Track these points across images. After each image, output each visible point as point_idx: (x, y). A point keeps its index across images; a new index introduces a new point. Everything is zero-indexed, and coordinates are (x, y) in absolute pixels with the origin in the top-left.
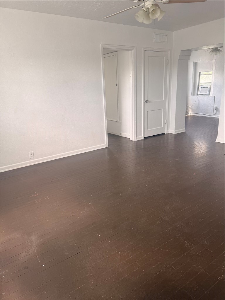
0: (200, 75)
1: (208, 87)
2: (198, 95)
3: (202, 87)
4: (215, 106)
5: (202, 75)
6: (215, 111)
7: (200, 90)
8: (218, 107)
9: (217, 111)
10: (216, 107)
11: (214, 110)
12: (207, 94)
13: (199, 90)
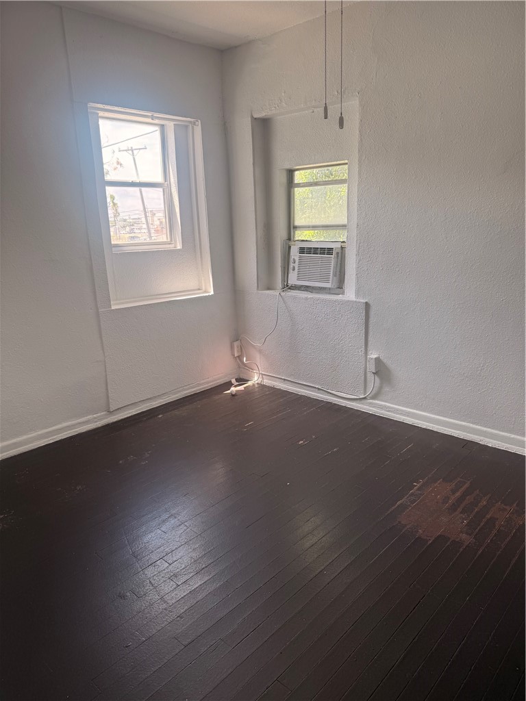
0: (290, 184)
1: (330, 251)
2: (287, 287)
3: (302, 250)
4: (373, 355)
5: (299, 185)
6: (374, 382)
7: (296, 265)
8: (385, 361)
9: (382, 379)
10: (378, 360)
11: (370, 377)
12: (328, 285)
13: (291, 265)
